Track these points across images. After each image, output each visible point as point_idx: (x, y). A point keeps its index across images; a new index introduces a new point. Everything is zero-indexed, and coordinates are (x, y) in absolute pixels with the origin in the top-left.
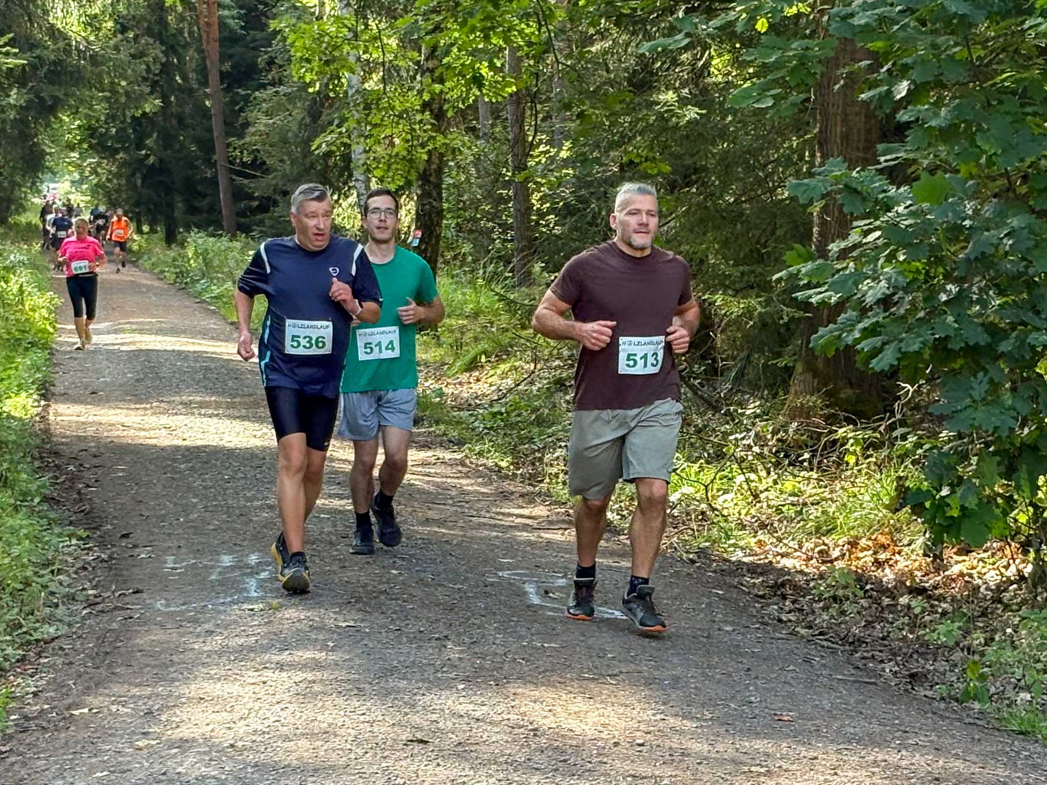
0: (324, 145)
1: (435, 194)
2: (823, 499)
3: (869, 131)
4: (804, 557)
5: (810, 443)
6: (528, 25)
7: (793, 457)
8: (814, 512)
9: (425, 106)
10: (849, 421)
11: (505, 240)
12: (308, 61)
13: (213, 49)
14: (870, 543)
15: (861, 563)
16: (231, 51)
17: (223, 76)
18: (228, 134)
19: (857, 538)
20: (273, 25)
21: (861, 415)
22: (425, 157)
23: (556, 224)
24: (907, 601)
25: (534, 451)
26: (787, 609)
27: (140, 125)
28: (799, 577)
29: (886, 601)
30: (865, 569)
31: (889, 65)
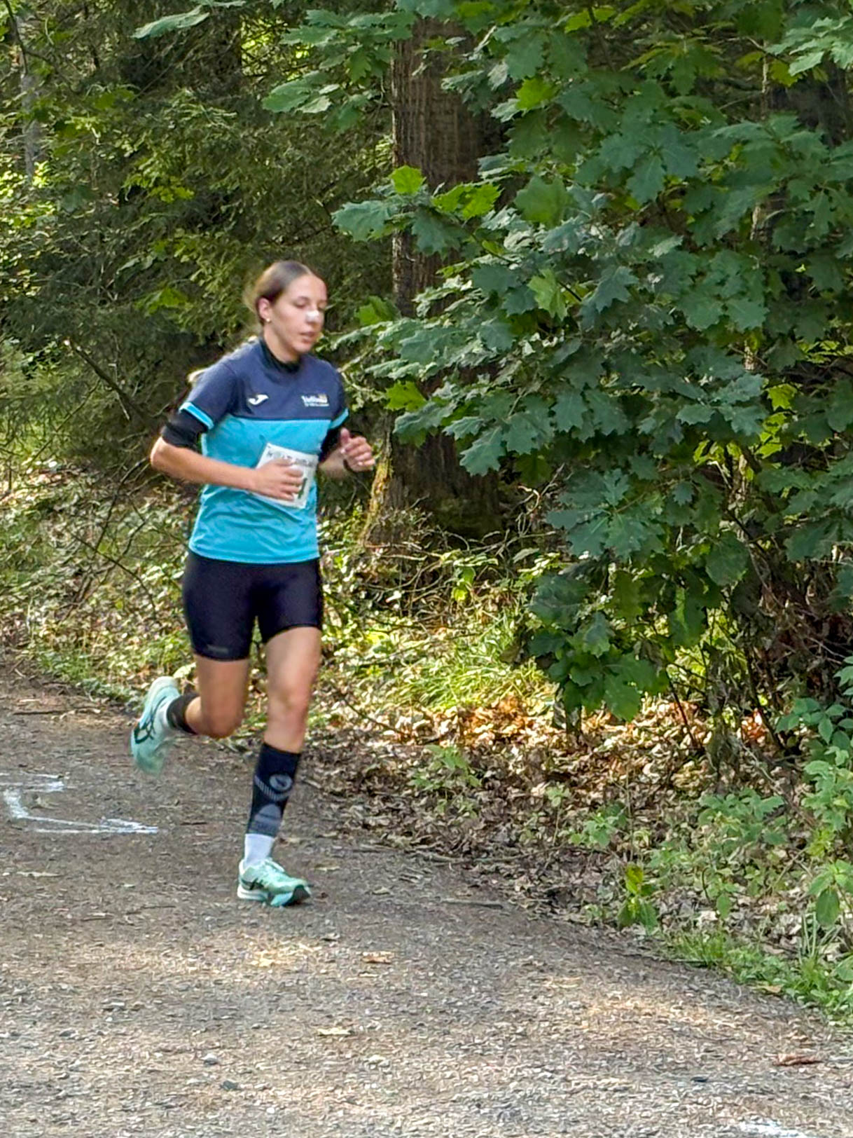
2: (422, 654)
3: (464, 136)
4: (398, 736)
5: (402, 577)
7: (378, 597)
8: (409, 673)
10: (454, 543)
14: (490, 713)
15: (477, 743)
19: (471, 707)
21: (467, 533)
23: (32, 283)
24: (543, 792)
25: (11, 606)
26: (376, 809)
28: (392, 766)
29: (514, 793)
30: (483, 749)
31: (485, 41)
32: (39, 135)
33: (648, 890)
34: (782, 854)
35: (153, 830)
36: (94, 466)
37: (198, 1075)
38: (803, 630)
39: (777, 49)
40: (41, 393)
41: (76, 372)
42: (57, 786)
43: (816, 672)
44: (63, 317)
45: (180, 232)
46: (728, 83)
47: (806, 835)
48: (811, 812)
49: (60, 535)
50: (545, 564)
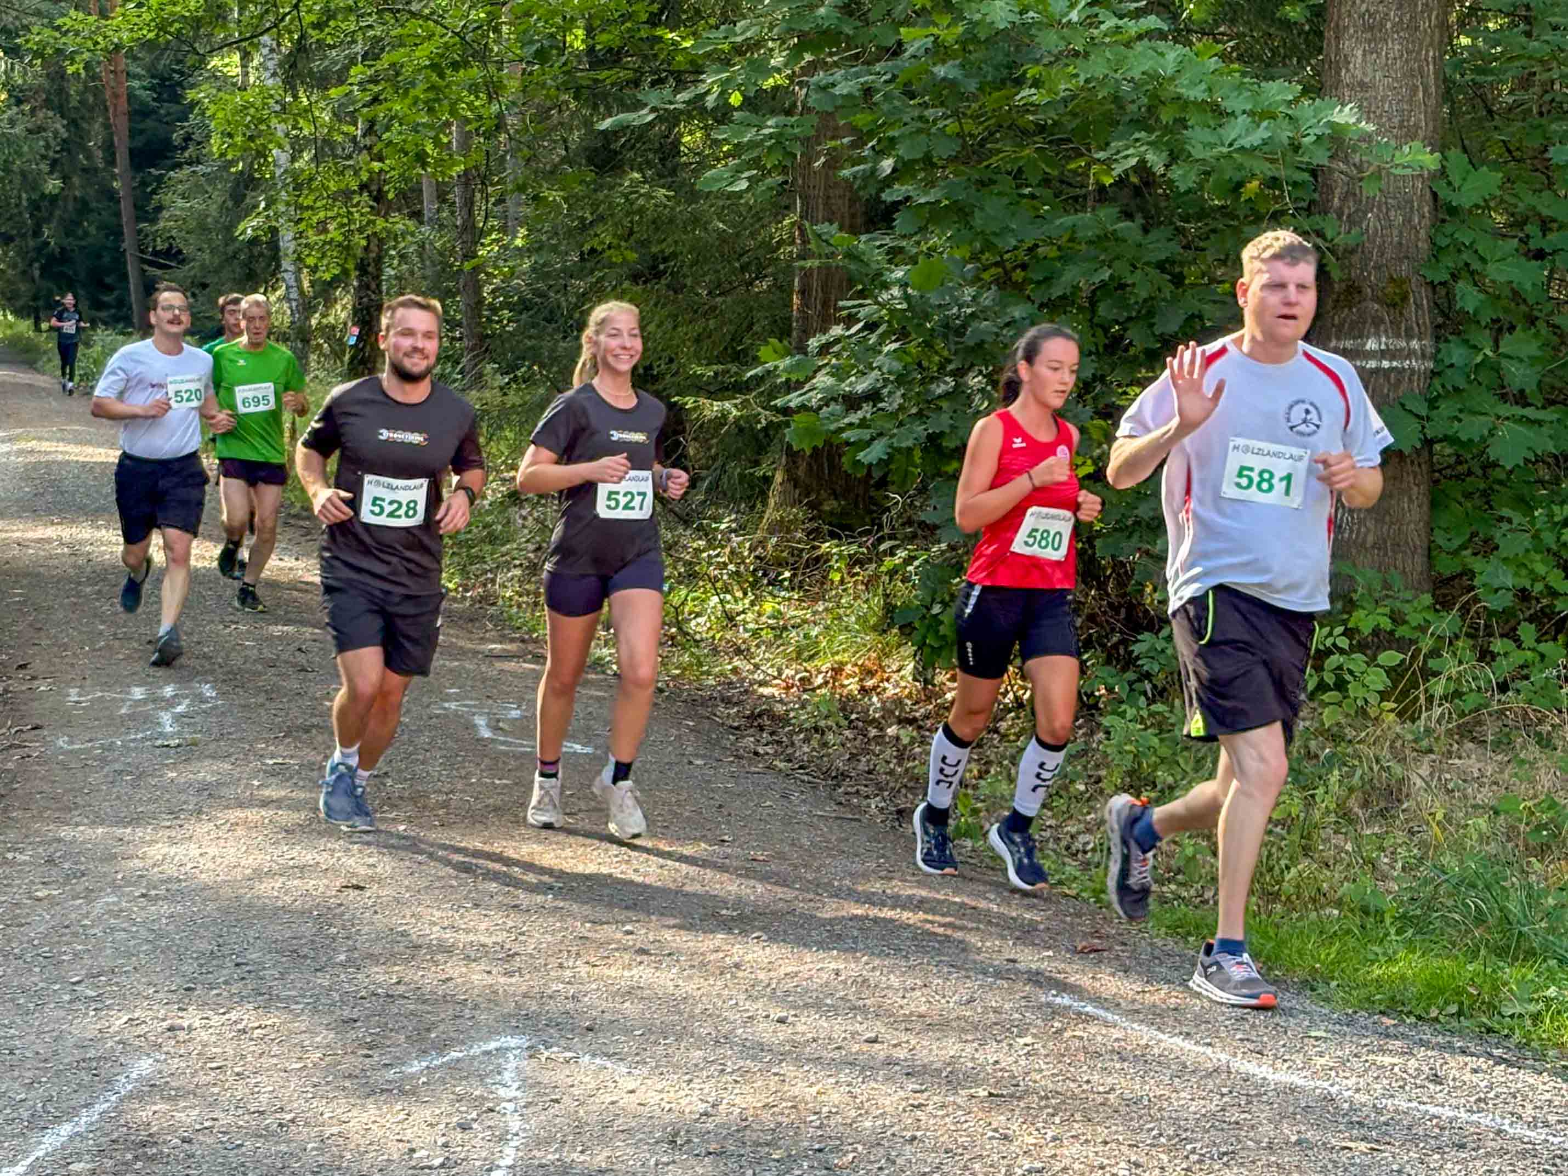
0: (249, 231)
1: (373, 286)
2: (805, 621)
3: (853, 216)
4: (784, 684)
5: (791, 560)
6: (477, 97)
7: (772, 575)
8: (794, 636)
9: (363, 187)
10: (833, 535)
11: (453, 339)
12: (230, 135)
13: (122, 125)
14: (857, 669)
15: (845, 692)
16: (142, 126)
17: (134, 154)
18: (139, 219)
19: (842, 663)
20: (191, 95)
21: (844, 528)
22: (364, 243)
23: (509, 321)
24: (896, 732)
25: (486, 572)
26: (764, 741)
27: (38, 208)
28: (779, 709)
29: (873, 732)
30: (850, 697)
31: (874, 142)
32: (519, 205)
33: (975, 812)
34: (1082, 788)
35: (588, 750)
37: (619, 941)
38: (1105, 613)
39: (1101, 155)
40: (513, 406)
41: (542, 391)
42: (515, 714)
43: (1115, 646)
44: (532, 348)
45: (626, 284)
46: (1062, 182)
47: (1103, 773)
48: (1106, 755)
49: (525, 518)
50: (904, 554)
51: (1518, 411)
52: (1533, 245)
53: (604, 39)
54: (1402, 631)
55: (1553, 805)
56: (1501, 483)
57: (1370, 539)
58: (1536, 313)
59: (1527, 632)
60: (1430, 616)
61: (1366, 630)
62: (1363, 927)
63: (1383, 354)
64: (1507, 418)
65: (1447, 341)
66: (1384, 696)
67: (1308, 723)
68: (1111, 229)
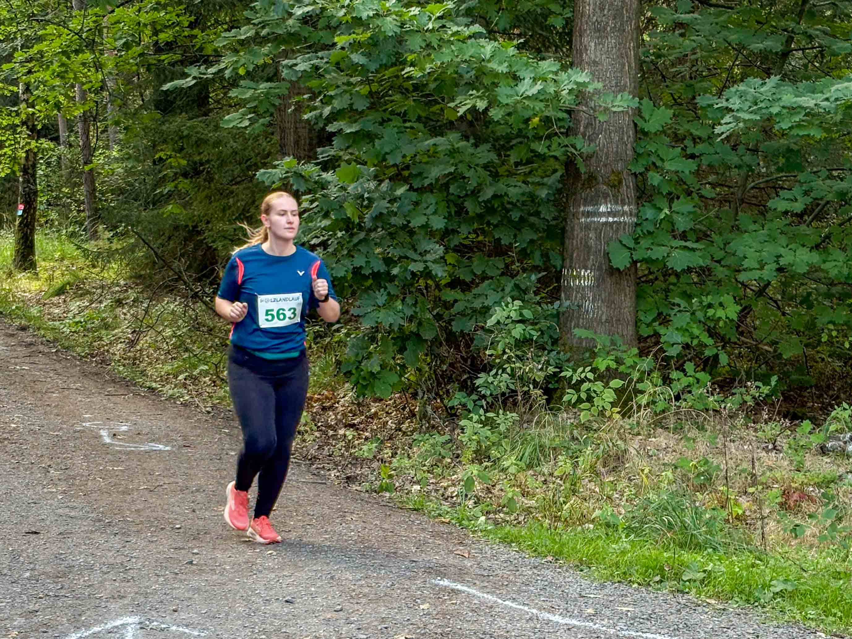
1: (31, 181)
6: (89, 70)
9: (24, 123)
11: (80, 211)
14: (320, 397)
22: (24, 155)
24: (344, 432)
29: (331, 433)
31: (322, 97)
32: (116, 133)
33: (390, 477)
34: (449, 460)
35: (168, 448)
36: (140, 284)
38: (459, 362)
40: (117, 250)
41: (132, 241)
42: (124, 428)
43: (465, 381)
44: (127, 216)
45: (181, 179)
46: (428, 119)
47: (459, 452)
48: (462, 442)
49: (125, 314)
50: (345, 331)
51: (683, 243)
52: (689, 152)
53: (162, 36)
54: (622, 368)
55: (706, 462)
56: (674, 284)
57: (604, 318)
58: (692, 189)
59: (689, 367)
60: (637, 360)
61: (602, 368)
62: (607, 534)
63: (609, 214)
64: (676, 248)
65: (643, 206)
66: (613, 404)
67: (572, 421)
68: (456, 146)
